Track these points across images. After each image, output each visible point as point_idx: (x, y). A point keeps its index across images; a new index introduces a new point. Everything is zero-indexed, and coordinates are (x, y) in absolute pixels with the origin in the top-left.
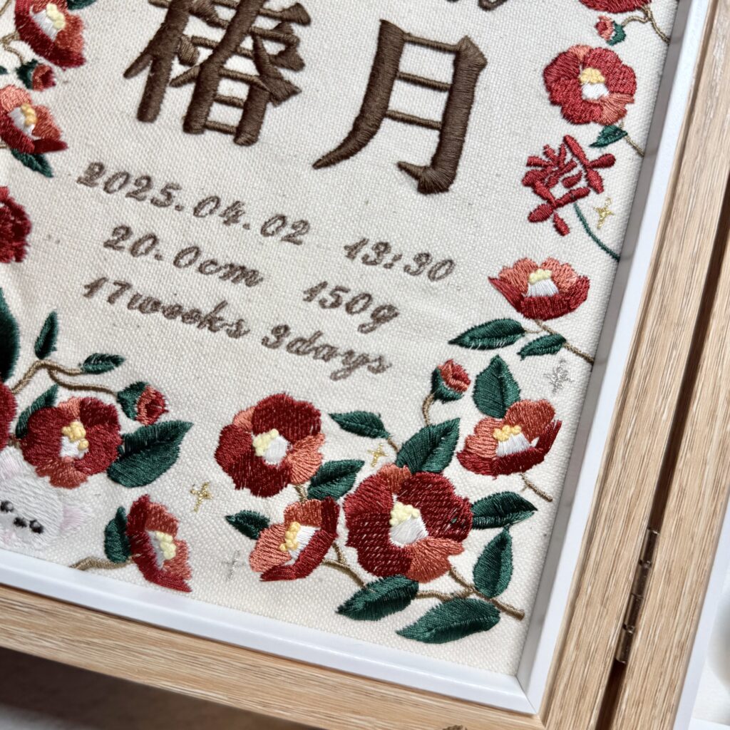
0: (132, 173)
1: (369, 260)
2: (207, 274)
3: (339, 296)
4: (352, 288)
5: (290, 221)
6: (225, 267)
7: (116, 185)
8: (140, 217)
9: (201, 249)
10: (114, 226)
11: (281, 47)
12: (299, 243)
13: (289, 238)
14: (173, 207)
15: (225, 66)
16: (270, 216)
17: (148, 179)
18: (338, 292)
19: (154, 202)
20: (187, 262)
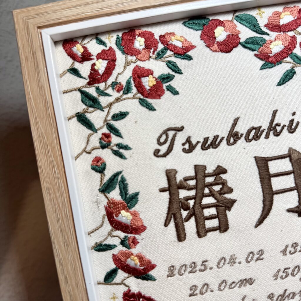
0: (187, 263)
1: (292, 252)
2: (233, 288)
3: (287, 272)
4: (290, 267)
5: (255, 253)
6: (239, 282)
7: (182, 271)
8: (198, 279)
9: (227, 280)
10: (189, 287)
11: (220, 186)
12: (262, 259)
13: (258, 259)
14: (208, 269)
15: (202, 204)
16: (247, 254)
17: (194, 263)
18: (286, 271)
19: (201, 270)
20: (223, 287)
